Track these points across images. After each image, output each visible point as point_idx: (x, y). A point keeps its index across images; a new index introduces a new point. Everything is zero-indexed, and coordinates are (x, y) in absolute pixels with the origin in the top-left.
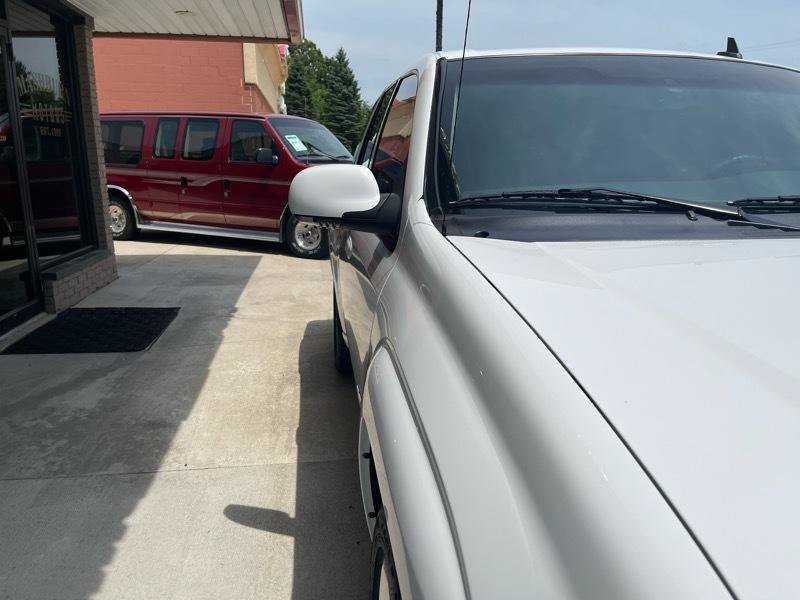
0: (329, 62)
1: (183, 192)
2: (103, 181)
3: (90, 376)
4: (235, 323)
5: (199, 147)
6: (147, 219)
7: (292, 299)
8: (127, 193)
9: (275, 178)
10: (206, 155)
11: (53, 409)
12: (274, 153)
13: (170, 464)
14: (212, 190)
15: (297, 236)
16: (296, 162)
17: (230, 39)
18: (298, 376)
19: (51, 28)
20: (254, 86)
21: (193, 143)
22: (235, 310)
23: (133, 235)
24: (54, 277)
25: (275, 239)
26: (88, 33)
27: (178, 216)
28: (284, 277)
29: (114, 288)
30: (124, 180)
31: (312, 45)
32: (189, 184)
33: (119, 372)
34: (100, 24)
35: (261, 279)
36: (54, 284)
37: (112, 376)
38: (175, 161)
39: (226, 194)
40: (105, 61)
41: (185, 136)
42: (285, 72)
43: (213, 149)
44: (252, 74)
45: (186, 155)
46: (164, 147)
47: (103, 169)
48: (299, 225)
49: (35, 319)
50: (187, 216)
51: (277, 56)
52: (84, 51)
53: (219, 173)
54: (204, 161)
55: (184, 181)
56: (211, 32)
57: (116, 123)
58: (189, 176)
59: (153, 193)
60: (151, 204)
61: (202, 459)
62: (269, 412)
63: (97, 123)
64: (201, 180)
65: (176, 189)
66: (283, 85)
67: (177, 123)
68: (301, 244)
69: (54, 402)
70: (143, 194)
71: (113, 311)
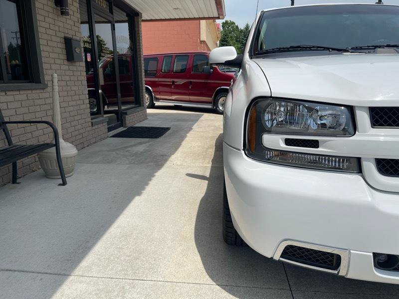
0: (242, 31)
1: (173, 87)
2: (144, 82)
3: (140, 143)
4: (191, 132)
5: (180, 68)
6: (158, 100)
7: (215, 126)
8: (150, 88)
9: (210, 80)
10: (182, 71)
11: (130, 150)
12: (211, 69)
13: (168, 164)
14: (185, 86)
15: (219, 105)
16: (220, 71)
17: (194, 19)
18: (215, 147)
19: (126, 18)
20: (204, 42)
21: (177, 66)
22: (192, 129)
23: (152, 106)
24: (126, 114)
25: (209, 106)
26: (140, 20)
27: (170, 98)
28: (213, 120)
29: (146, 121)
30: (150, 83)
31: (233, 23)
32: (175, 83)
33: (150, 143)
34: (145, 16)
35: (203, 120)
36: (126, 116)
37: (147, 144)
38: (170, 74)
39: (190, 87)
40: (146, 31)
41: (174, 64)
42: (220, 36)
43: (185, 69)
44: (203, 37)
45: (174, 71)
46: (166, 69)
47: (144, 79)
48: (220, 100)
49: (120, 128)
50: (174, 97)
51: (215, 28)
52: (138, 27)
53: (188, 78)
54: (182, 74)
55: (173, 82)
56: (187, 17)
57: (148, 59)
58: (175, 80)
59: (161, 89)
60: (160, 93)
61: (179, 163)
62: (203, 155)
63: (142, 59)
64: (180, 82)
65: (169, 86)
66: (218, 42)
67: (171, 57)
68: (221, 108)
69: (129, 149)
70: (157, 89)
71: (146, 128)
